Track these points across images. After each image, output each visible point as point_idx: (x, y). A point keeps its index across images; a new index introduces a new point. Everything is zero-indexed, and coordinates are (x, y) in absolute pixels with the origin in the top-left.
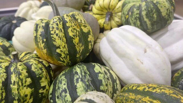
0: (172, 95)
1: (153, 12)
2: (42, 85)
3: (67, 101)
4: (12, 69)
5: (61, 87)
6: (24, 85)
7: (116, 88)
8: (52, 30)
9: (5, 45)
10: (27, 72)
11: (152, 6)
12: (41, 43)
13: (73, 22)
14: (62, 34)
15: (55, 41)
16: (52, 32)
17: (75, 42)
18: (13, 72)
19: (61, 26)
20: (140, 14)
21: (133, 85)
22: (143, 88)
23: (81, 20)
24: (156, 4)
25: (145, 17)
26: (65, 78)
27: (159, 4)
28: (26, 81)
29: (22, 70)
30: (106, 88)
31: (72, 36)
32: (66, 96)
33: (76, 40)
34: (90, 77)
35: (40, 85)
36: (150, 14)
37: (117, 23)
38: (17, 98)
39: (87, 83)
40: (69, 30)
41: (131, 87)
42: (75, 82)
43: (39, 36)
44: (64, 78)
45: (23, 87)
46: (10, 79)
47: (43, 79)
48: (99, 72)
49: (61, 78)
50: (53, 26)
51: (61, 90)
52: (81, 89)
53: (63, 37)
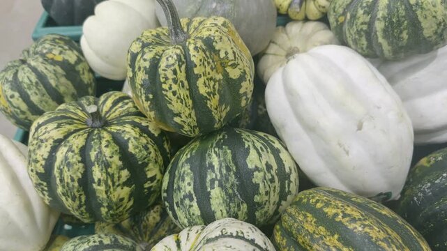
0: (380, 242)
1: (402, 28)
2: (150, 175)
3: (193, 214)
4: (93, 155)
5: (183, 188)
6: (117, 184)
7: (287, 189)
8: (165, 83)
9: (67, 60)
10: (120, 159)
11: (402, 12)
12: (144, 100)
13: (209, 63)
14: (183, 93)
15: (170, 103)
16: (164, 86)
17: (211, 105)
18: (96, 163)
19: (182, 76)
20: (370, 24)
21: (317, 198)
22: (334, 211)
23: (226, 53)
24: (414, 8)
25: (380, 34)
26: (191, 169)
27: (422, 8)
28: (119, 177)
29: (111, 157)
30: (267, 198)
31: (205, 95)
32: (191, 206)
33: (213, 102)
34: (236, 177)
35: (146, 175)
36: (393, 31)
37: (322, 9)
38: (105, 204)
39: (231, 191)
40: (200, 83)
41: (314, 201)
42: (208, 184)
43: (140, 87)
44: (189, 171)
45: (115, 187)
46: (92, 174)
47: (151, 165)
48: (256, 167)
49: (183, 169)
50: (165, 75)
51: (183, 193)
52: (217, 201)
53: (186, 98)
